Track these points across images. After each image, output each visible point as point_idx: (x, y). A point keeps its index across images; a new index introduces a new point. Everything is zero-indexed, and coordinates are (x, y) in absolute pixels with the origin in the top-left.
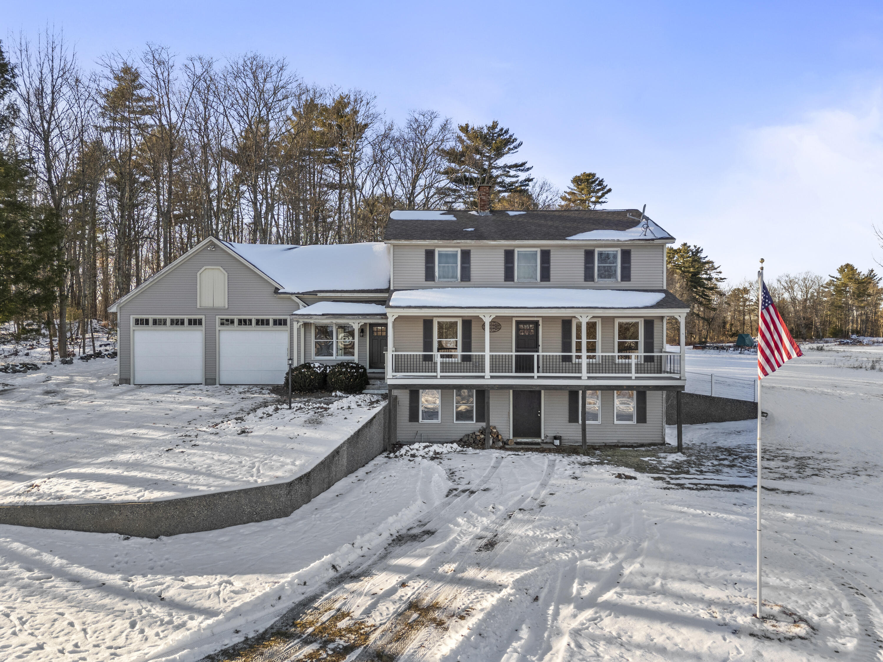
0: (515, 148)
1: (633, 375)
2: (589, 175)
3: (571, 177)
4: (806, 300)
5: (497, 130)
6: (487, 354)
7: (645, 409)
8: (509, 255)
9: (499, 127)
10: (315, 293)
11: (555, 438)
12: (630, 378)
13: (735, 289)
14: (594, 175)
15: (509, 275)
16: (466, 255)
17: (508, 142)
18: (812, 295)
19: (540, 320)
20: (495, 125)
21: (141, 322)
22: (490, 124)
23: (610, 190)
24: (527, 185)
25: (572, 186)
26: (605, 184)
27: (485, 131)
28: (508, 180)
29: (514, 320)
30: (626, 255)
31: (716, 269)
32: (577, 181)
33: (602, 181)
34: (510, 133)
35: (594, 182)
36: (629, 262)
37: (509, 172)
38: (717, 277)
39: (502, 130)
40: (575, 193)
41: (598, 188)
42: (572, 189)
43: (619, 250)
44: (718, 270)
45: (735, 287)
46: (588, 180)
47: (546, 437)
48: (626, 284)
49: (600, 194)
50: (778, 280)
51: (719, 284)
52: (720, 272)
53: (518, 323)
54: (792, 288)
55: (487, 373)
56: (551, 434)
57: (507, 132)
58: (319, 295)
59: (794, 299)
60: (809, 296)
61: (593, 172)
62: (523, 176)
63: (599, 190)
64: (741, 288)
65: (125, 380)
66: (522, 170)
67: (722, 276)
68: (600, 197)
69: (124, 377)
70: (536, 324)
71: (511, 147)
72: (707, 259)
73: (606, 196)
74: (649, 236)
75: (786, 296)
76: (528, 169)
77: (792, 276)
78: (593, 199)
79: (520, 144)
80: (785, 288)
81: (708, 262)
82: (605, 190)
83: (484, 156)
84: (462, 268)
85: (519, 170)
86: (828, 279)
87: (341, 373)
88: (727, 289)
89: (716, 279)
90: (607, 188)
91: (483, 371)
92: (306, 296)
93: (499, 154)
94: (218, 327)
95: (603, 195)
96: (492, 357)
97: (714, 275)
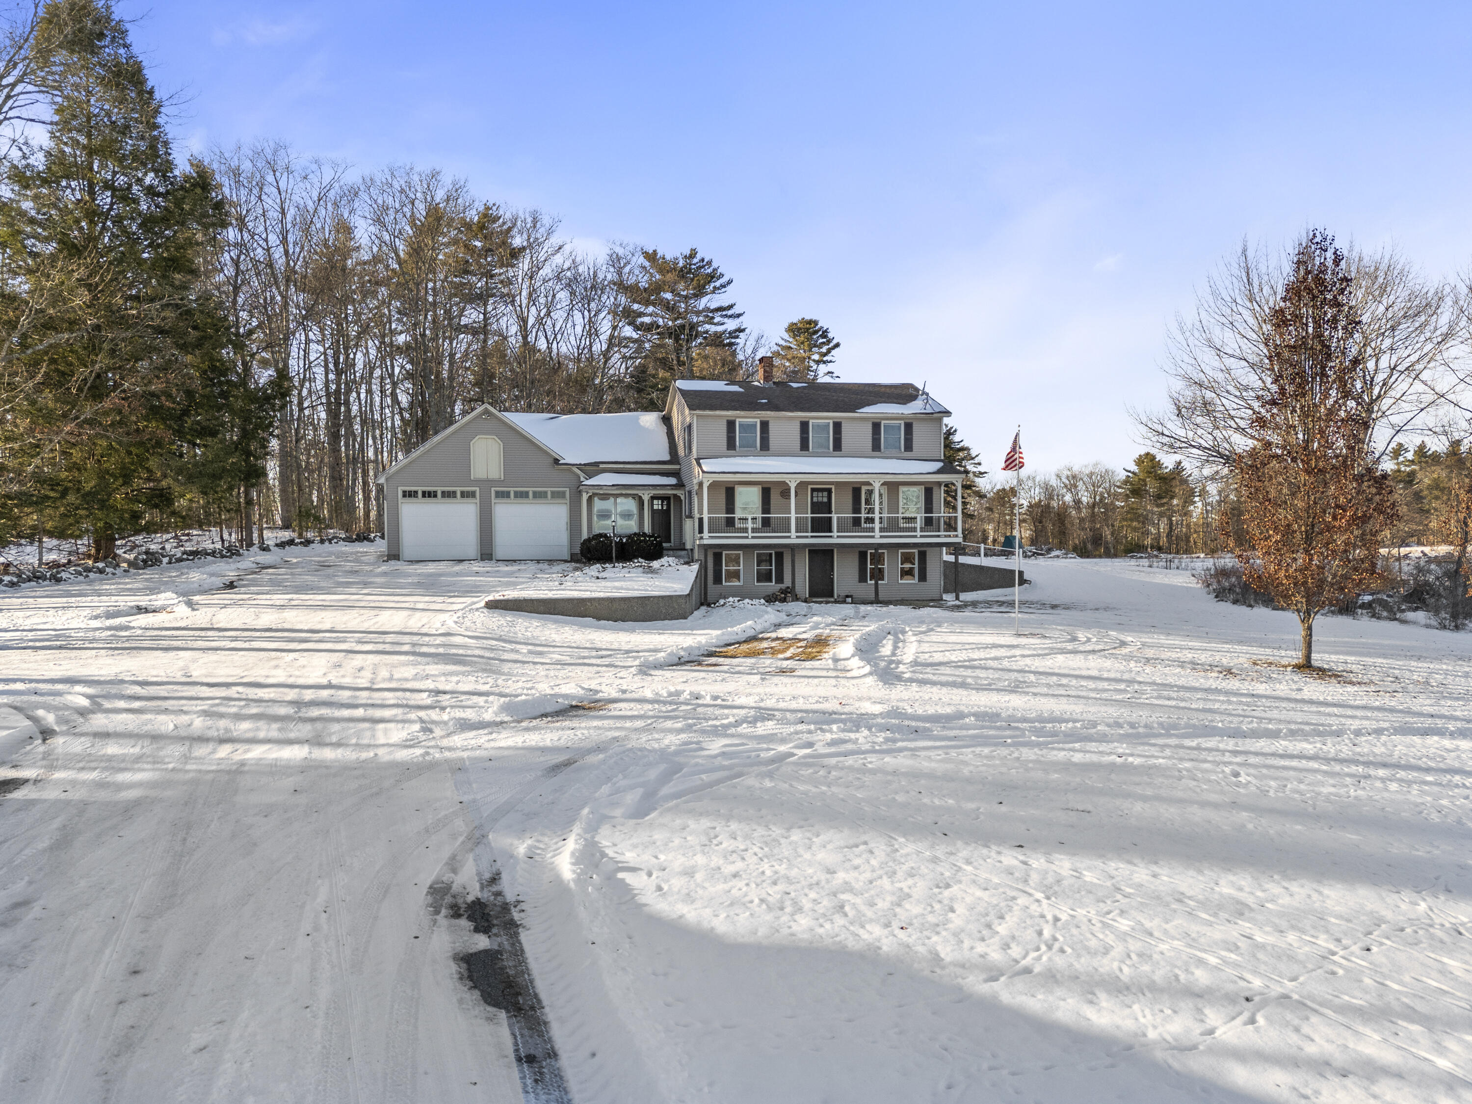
0: (723, 286)
1: (919, 533)
2: (810, 322)
3: (786, 325)
4: (1094, 505)
5: (695, 261)
6: (793, 516)
7: (925, 569)
8: (804, 426)
9: (699, 257)
10: (596, 464)
11: (847, 596)
12: (915, 537)
13: (999, 491)
14: (816, 323)
15: (804, 445)
16: (765, 425)
17: (712, 277)
18: (1102, 498)
19: (833, 487)
20: (693, 254)
21: (408, 494)
22: (688, 253)
23: (837, 345)
24: (737, 337)
25: (786, 336)
26: (830, 335)
27: (681, 263)
28: (713, 329)
29: (810, 487)
30: (909, 427)
31: (973, 459)
32: (794, 329)
33: (826, 331)
34: (715, 265)
35: (816, 332)
36: (911, 434)
37: (713, 318)
38: (975, 470)
39: (703, 260)
40: (790, 348)
41: (821, 340)
42: (786, 341)
43: (902, 422)
44: (976, 461)
45: (999, 487)
46: (808, 329)
47: (839, 596)
48: (908, 454)
49: (824, 350)
50: (1058, 476)
51: (978, 480)
52: (979, 464)
53: (813, 490)
54: (1076, 486)
55: (793, 534)
56: (843, 594)
57: (710, 263)
58: (601, 466)
59: (1078, 502)
60: (1098, 498)
61: (814, 318)
62: (731, 325)
63: (823, 343)
64: (1007, 488)
65: (393, 555)
66: (730, 316)
67: (981, 469)
68: (825, 355)
69: (393, 553)
70: (829, 491)
71: (718, 284)
72: (962, 444)
73: (833, 352)
74: (929, 410)
75: (1068, 498)
76: (739, 316)
77: (1076, 469)
78: (816, 357)
79: (730, 282)
80: (1066, 486)
81: (962, 449)
82: (831, 345)
83: (679, 295)
84: (762, 438)
85: (726, 316)
86: (1123, 475)
87: (641, 541)
88: (989, 487)
89: (974, 473)
90: (834, 342)
91: (789, 531)
92: (588, 468)
93: (700, 292)
94: (493, 501)
95: (829, 351)
96: (797, 518)
97: (970, 468)
